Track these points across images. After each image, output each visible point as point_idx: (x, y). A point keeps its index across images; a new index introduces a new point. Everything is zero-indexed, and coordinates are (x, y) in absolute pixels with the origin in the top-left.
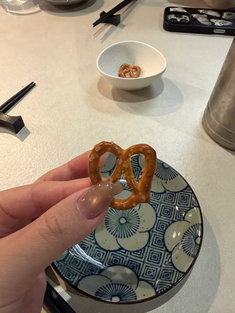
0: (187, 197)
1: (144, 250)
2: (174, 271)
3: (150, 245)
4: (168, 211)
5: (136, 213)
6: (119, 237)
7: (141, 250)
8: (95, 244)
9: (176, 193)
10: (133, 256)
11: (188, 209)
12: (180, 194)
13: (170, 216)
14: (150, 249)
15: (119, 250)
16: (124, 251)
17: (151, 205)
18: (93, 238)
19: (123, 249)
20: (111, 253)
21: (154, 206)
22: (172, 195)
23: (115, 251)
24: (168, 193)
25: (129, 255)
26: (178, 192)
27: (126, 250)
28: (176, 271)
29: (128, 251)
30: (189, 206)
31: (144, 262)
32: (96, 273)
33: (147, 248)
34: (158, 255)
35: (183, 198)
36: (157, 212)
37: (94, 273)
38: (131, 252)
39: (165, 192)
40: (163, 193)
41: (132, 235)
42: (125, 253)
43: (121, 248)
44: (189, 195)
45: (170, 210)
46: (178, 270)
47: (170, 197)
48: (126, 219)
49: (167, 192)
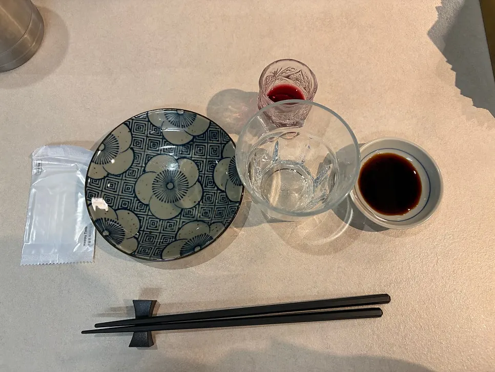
0: (137, 125)
1: (196, 160)
2: (210, 131)
3: (190, 156)
4: (153, 144)
5: (160, 175)
6: (188, 186)
7: (196, 163)
8: (199, 205)
9: (132, 137)
10: (202, 169)
11: (149, 123)
12: (134, 132)
13: (158, 142)
14: (193, 156)
15: (200, 182)
16: (200, 178)
17: (148, 161)
18: (194, 209)
19: (198, 179)
20: (204, 188)
21: (149, 158)
22: (135, 141)
23: (202, 185)
24: (134, 145)
25: (203, 172)
26: (132, 134)
27: (199, 176)
28: (210, 129)
29: (199, 174)
30: (146, 123)
31: (206, 159)
32: (225, 194)
33: (193, 159)
34: (198, 147)
35: (138, 129)
36: (155, 154)
37: (225, 196)
38: (199, 172)
39: (132, 149)
40: (133, 151)
41: (183, 174)
42: (202, 176)
43: (198, 180)
44: (135, 123)
45: (151, 142)
46: (209, 127)
47: (138, 143)
48: (168, 183)
49: (132, 146)
